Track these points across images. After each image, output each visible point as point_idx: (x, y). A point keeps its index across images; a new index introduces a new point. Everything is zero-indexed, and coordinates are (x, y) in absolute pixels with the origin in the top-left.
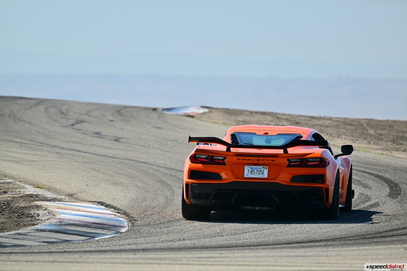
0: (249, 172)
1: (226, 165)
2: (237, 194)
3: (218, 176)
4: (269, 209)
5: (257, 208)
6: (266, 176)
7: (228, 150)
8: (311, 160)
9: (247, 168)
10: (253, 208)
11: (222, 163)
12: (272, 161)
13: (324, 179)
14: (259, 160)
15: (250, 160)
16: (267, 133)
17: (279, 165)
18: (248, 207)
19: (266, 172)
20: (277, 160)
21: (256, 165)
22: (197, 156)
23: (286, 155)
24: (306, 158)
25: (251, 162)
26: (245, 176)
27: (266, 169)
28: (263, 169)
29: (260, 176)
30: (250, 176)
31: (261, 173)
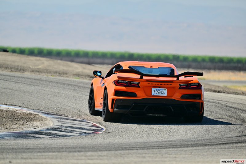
0: (155, 92)
1: (139, 87)
2: (148, 106)
3: (134, 95)
4: (164, 115)
5: (156, 115)
6: (166, 94)
7: (141, 78)
8: (192, 84)
9: (153, 89)
10: (154, 115)
11: (137, 86)
12: (170, 85)
13: (201, 97)
14: (162, 84)
15: (156, 84)
16: (152, 67)
17: (174, 88)
18: (151, 115)
19: (166, 92)
20: (173, 85)
21: (159, 87)
22: (120, 81)
23: (178, 81)
24: (190, 84)
25: (157, 85)
26: (153, 95)
27: (166, 90)
28: (164, 90)
29: (162, 95)
30: (156, 95)
31: (162, 93)
